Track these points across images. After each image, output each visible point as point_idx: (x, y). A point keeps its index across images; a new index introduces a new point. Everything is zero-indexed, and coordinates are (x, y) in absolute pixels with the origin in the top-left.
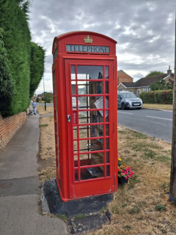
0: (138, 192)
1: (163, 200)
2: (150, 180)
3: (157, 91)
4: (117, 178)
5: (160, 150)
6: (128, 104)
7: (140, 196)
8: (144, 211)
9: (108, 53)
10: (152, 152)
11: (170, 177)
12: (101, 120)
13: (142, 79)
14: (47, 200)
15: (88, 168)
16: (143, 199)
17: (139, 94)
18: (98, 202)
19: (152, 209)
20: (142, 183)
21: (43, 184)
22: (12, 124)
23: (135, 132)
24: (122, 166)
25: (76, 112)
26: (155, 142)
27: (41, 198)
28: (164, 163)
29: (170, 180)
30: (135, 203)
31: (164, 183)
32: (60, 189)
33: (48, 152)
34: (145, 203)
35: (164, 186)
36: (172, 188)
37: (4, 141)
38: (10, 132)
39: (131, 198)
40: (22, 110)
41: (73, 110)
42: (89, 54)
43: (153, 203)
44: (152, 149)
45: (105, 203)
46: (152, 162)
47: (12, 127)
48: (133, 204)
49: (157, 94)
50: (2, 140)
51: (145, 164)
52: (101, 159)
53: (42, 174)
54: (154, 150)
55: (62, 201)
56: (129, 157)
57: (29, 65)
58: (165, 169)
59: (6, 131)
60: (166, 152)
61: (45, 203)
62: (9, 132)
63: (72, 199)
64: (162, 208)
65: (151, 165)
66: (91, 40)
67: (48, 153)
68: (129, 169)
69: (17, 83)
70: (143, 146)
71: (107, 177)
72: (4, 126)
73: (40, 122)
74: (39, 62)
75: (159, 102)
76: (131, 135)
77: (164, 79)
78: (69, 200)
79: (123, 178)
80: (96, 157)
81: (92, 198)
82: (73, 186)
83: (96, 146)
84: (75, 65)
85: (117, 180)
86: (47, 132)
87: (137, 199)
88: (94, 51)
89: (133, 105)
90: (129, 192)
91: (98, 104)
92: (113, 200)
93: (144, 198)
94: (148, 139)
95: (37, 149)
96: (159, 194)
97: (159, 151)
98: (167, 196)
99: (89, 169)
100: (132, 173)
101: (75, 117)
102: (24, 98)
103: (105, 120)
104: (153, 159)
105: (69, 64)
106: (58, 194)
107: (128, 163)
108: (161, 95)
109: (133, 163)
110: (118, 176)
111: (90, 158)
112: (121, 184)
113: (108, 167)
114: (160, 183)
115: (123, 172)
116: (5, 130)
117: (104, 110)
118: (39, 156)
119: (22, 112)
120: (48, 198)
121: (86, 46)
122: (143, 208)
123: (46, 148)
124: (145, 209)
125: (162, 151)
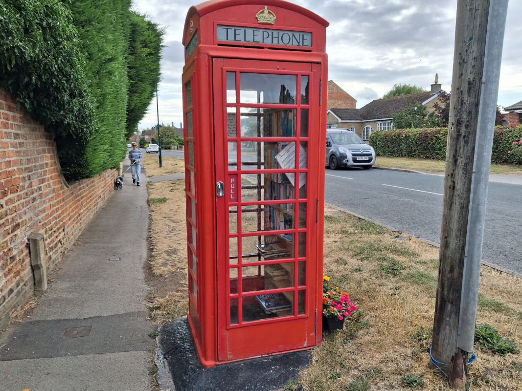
0: (365, 348)
1: (417, 365)
2: (391, 322)
3: (408, 129)
4: (321, 318)
5: (412, 258)
6: (343, 156)
7: (368, 355)
8: (376, 387)
9: (309, 47)
10: (394, 263)
11: (433, 317)
12: (290, 194)
13: (374, 101)
14: (170, 364)
15: (259, 296)
16: (376, 363)
17: (368, 134)
18: (280, 369)
19: (395, 382)
20: (372, 329)
21: (159, 329)
22: (86, 195)
23: (359, 218)
24: (331, 293)
25: (237, 175)
26: (401, 242)
27: (155, 359)
28: (420, 288)
29: (434, 324)
30: (359, 370)
31: (420, 328)
32: (196, 340)
33: (168, 260)
34: (379, 371)
35: (419, 337)
36: (438, 340)
37: (70, 234)
38: (82, 213)
39: (351, 361)
40: (110, 166)
41: (230, 172)
42: (266, 48)
43: (396, 370)
44: (396, 258)
45: (293, 371)
46: (395, 284)
47: (88, 203)
48: (355, 372)
49: (407, 137)
50: (66, 232)
51: (381, 287)
52: (286, 277)
53: (158, 308)
54: (400, 259)
55: (202, 366)
56: (345, 273)
57: (127, 65)
58: (424, 300)
59: (74, 212)
60: (425, 263)
61: (163, 369)
62: (79, 215)
63: (225, 361)
64: (416, 381)
65: (393, 292)
66: (271, 16)
67: (169, 262)
68: (346, 299)
69: (101, 105)
70: (375, 250)
71: (299, 316)
72: (70, 201)
73: (149, 193)
74: (147, 58)
75: (410, 155)
76: (349, 225)
77: (423, 104)
78: (218, 363)
79: (334, 317)
80: (276, 273)
81: (266, 360)
82: (227, 334)
83: (277, 248)
84: (235, 72)
85: (321, 323)
86: (165, 215)
87: (363, 362)
88: (278, 43)
89: (355, 161)
90: (345, 347)
91: (285, 159)
92: (311, 363)
93: (377, 360)
94: (386, 235)
95: (145, 253)
96: (409, 351)
97: (410, 261)
98: (426, 357)
99: (260, 299)
100: (353, 308)
101: (233, 186)
102: (114, 140)
103: (298, 193)
104: (396, 279)
105: (222, 68)
106: (194, 351)
107: (343, 285)
108: (415, 139)
109: (353, 285)
110: (323, 314)
111: (263, 273)
112: (329, 331)
113: (303, 293)
114: (411, 329)
115: (334, 306)
116: (70, 210)
117: (296, 173)
118: (149, 269)
119: (110, 170)
120: (171, 359)
121: (261, 31)
122: (375, 381)
123: (163, 250)
124: (379, 382)
125: (418, 262)
